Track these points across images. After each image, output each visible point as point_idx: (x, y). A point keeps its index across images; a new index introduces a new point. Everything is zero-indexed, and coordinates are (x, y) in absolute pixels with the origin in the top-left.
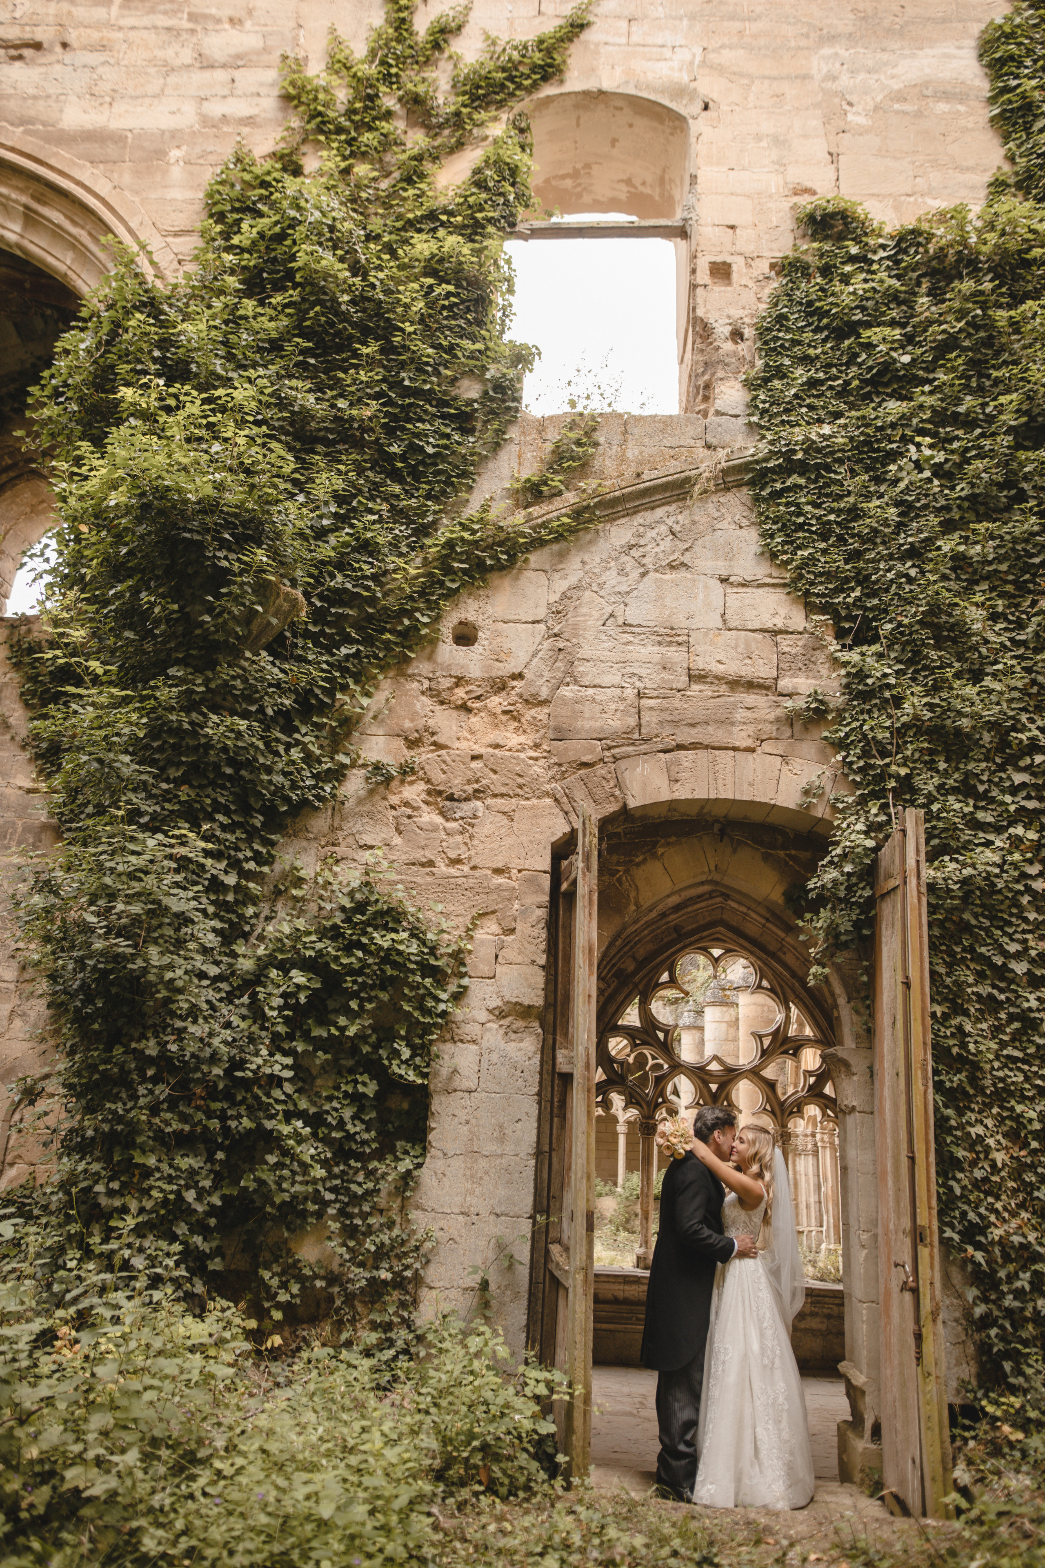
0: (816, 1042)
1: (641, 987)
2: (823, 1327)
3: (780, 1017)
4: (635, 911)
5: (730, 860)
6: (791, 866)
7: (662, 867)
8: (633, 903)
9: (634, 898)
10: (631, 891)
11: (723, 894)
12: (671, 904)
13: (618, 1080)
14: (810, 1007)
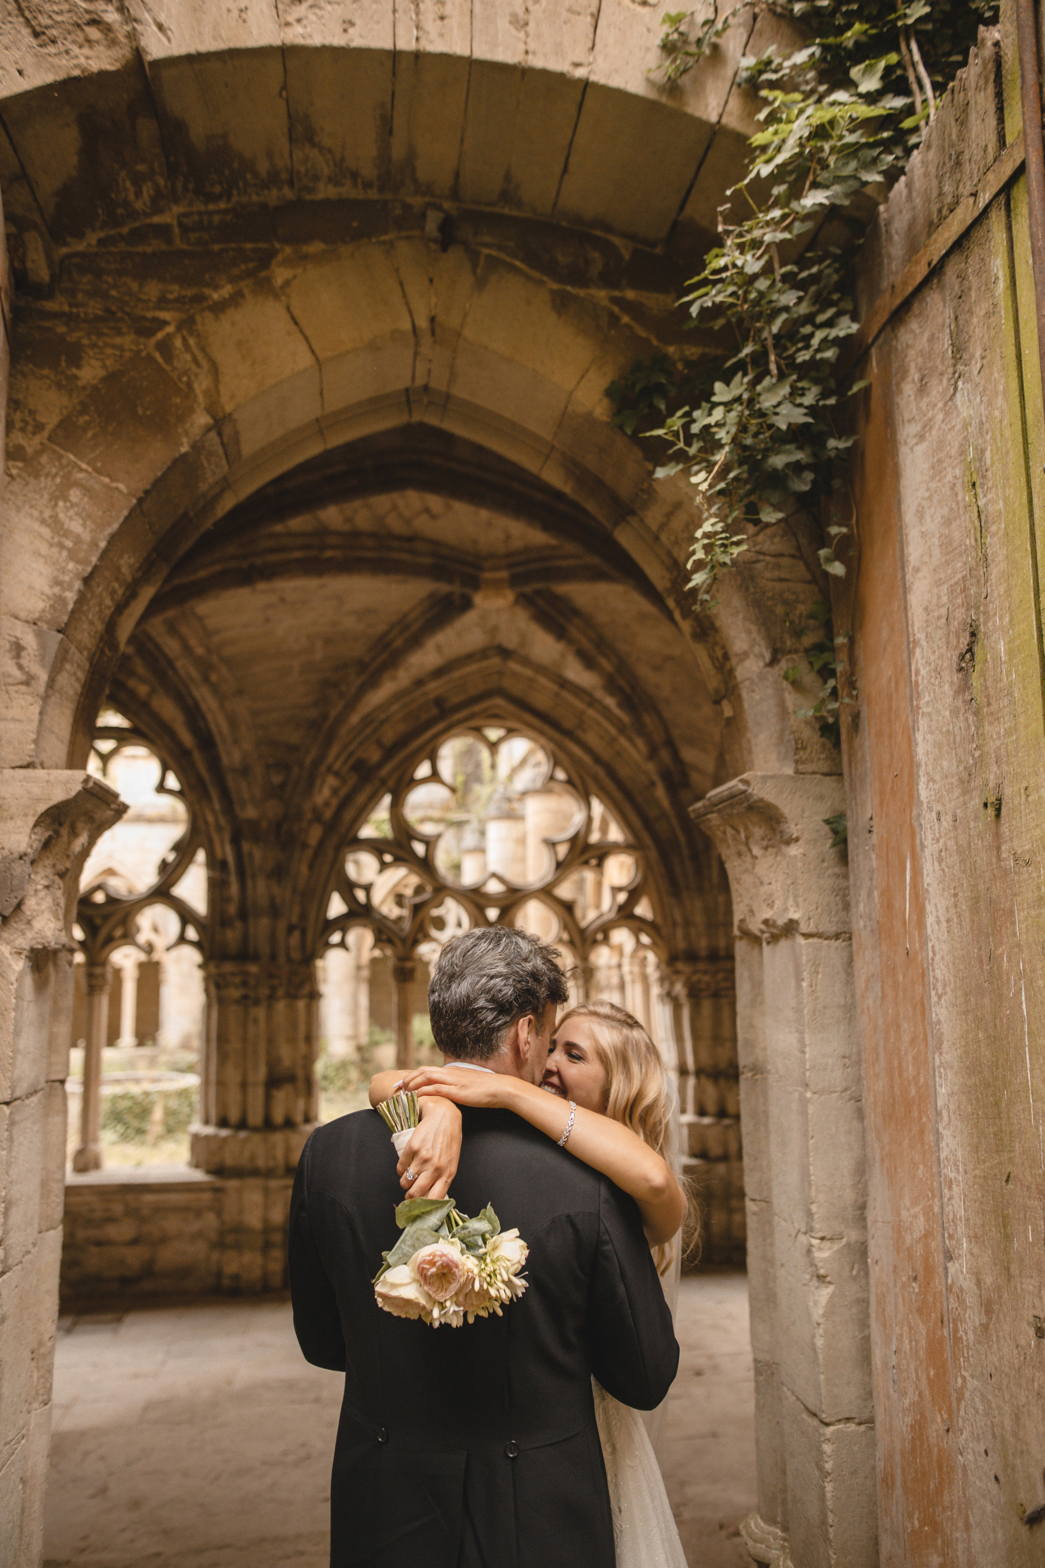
0: (626, 847)
3: (579, 818)
4: (209, 430)
5: (467, 306)
6: (627, 326)
7: (285, 316)
8: (202, 406)
9: (206, 393)
10: (196, 376)
11: (501, 653)
12: (429, 668)
13: (361, 912)
14: (619, 802)
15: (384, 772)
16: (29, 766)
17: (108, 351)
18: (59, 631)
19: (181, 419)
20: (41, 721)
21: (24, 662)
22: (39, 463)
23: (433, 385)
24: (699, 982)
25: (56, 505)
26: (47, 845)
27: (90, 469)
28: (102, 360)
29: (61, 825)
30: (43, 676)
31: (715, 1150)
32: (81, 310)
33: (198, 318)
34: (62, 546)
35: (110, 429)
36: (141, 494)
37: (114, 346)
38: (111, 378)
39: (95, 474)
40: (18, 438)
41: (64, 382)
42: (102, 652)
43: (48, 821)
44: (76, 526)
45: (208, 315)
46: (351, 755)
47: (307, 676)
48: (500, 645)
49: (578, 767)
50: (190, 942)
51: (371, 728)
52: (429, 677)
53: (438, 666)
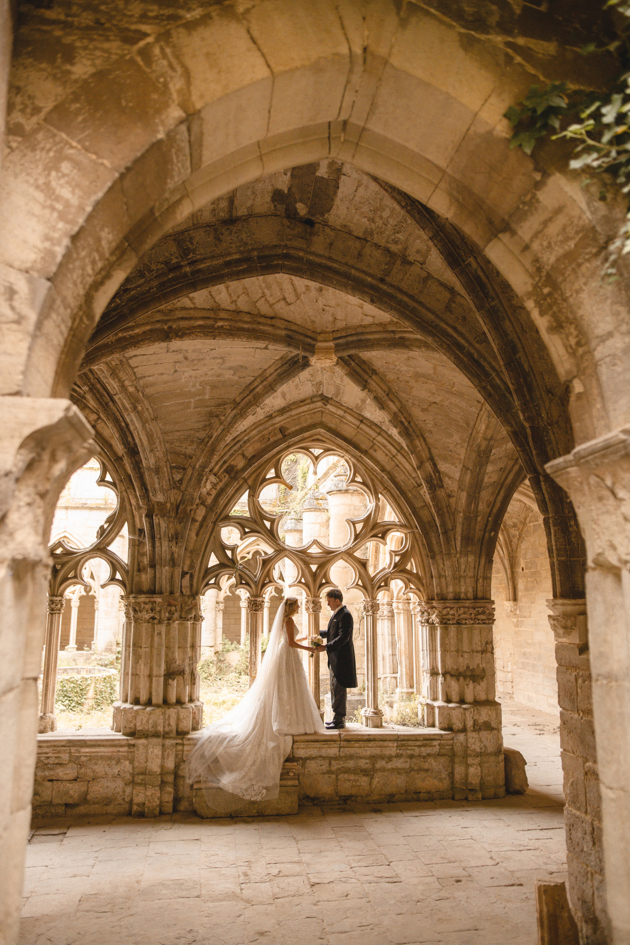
0: (402, 526)
1: (250, 482)
2: (407, 766)
3: (371, 505)
4: (182, 122)
5: (393, 40)
6: (519, 64)
7: (246, 36)
8: (176, 102)
9: (179, 92)
10: (172, 78)
11: (323, 399)
12: (277, 408)
13: (229, 564)
14: (396, 497)
15: (246, 474)
16: (17, 393)
17: (98, 53)
18: (49, 279)
19: (158, 111)
20: (29, 356)
21: (16, 304)
22: (35, 139)
23: (353, 120)
24: (448, 614)
25: (49, 175)
26: (30, 467)
27: (79, 147)
28: (93, 60)
29: (43, 449)
30: (33, 317)
31: (458, 725)
32: (76, 19)
33: (174, 33)
34: (53, 209)
35: (98, 115)
36: (123, 170)
37: (103, 50)
38: (100, 75)
39: (83, 151)
40: (18, 117)
41: (59, 75)
42: (81, 320)
43: (32, 444)
44: (66, 193)
45: (181, 30)
46: (225, 462)
47: (199, 409)
48: (322, 394)
49: (370, 474)
50: (118, 580)
51: (238, 445)
52: (276, 414)
53: (282, 407)
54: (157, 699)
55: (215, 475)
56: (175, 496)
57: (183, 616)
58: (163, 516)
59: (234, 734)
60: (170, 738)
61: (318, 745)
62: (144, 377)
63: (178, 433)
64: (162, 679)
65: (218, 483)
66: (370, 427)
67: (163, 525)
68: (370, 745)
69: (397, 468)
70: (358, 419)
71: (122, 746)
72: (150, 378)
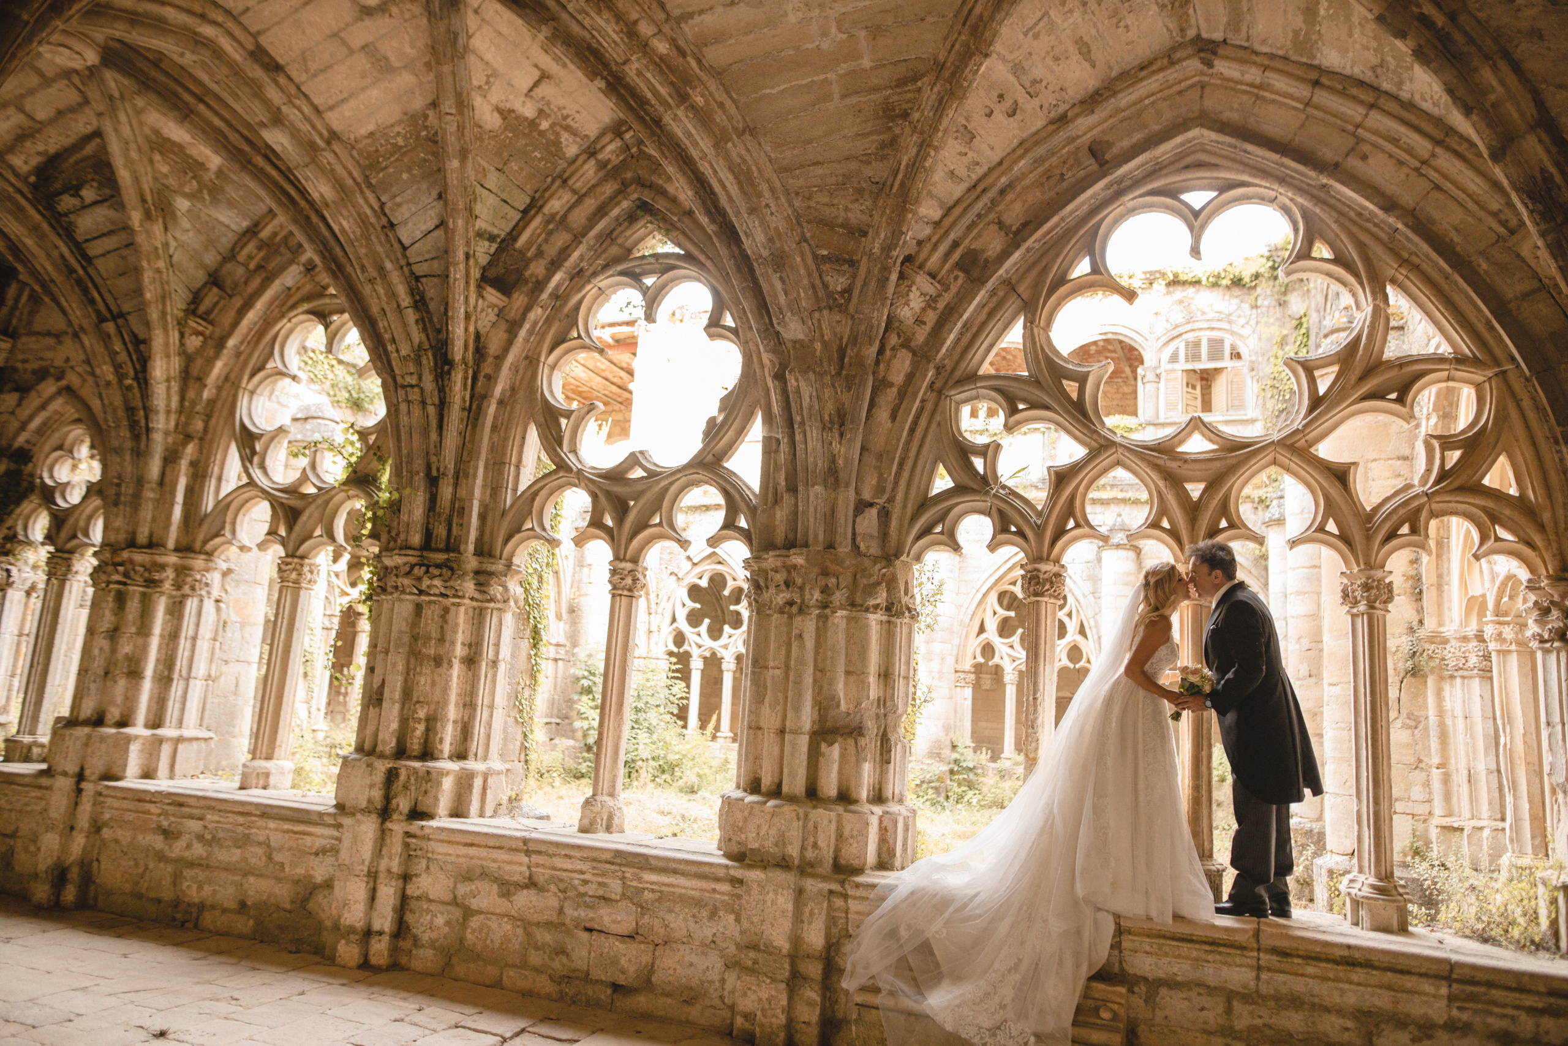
0: (1460, 360)
3: (1359, 315)
11: (1201, 50)
12: (1074, 93)
13: (975, 486)
14: (1441, 281)
15: (1009, 267)
46: (955, 245)
47: (854, 100)
48: (1198, 37)
49: (1354, 229)
50: (740, 530)
51: (985, 200)
52: (1076, 110)
53: (1091, 89)
54: (796, 784)
55: (932, 275)
56: (833, 326)
57: (859, 600)
58: (804, 372)
59: (972, 892)
60: (814, 876)
61: (1194, 951)
62: (691, 15)
63: (819, 171)
64: (804, 741)
65: (939, 296)
66: (1343, 93)
67: (806, 391)
68: (1355, 978)
69: (1436, 194)
70: (1304, 80)
71: (717, 879)
72: (707, 18)
